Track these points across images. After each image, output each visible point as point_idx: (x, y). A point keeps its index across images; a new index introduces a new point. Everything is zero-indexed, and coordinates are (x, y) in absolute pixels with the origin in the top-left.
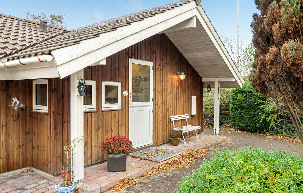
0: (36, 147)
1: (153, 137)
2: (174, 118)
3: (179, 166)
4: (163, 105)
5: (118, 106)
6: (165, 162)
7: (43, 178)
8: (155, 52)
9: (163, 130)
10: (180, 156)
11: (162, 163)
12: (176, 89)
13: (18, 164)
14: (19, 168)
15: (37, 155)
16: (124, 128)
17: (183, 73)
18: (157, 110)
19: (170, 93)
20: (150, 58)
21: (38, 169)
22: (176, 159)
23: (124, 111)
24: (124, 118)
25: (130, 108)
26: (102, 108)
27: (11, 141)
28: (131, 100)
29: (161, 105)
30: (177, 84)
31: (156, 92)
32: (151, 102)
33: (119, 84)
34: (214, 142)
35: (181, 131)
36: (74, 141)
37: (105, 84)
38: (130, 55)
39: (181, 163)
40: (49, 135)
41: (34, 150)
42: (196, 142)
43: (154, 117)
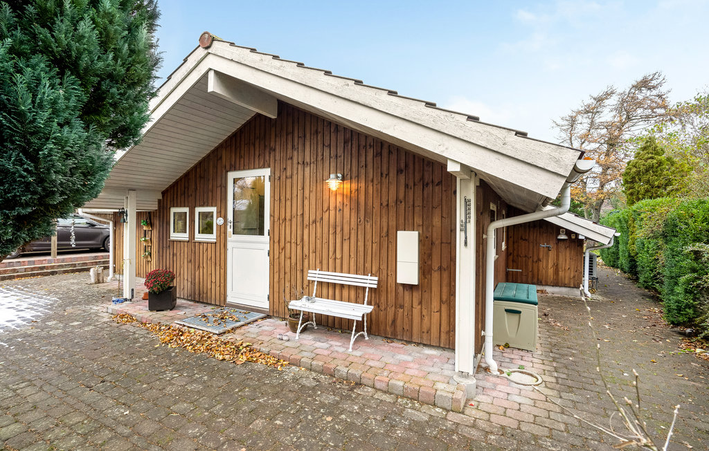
1: (269, 300)
4: (293, 245)
5: (211, 238)
8: (275, 150)
12: (332, 213)
19: (315, 222)
20: (262, 163)
23: (218, 245)
24: (218, 254)
25: (228, 242)
26: (194, 238)
28: (230, 230)
29: (288, 245)
30: (336, 201)
31: (276, 220)
32: (266, 238)
33: (213, 209)
37: (198, 210)
38: (228, 167)
43: (272, 264)
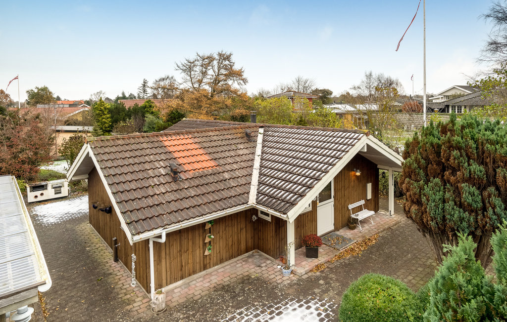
0: (262, 239)
1: (334, 225)
2: (351, 207)
3: (354, 254)
4: (342, 199)
5: (310, 209)
6: (344, 250)
7: (268, 259)
9: (342, 217)
10: (355, 244)
11: (342, 251)
12: (353, 183)
13: (251, 248)
14: (252, 250)
15: (263, 244)
16: (314, 223)
17: (358, 171)
18: (337, 204)
21: (263, 252)
22: (352, 247)
24: (313, 216)
25: (318, 208)
27: (248, 235)
28: (318, 202)
30: (353, 178)
31: (337, 191)
32: (332, 199)
34: (386, 227)
35: (357, 219)
36: (290, 244)
39: (356, 251)
40: (271, 235)
41: (260, 240)
42: (371, 225)
43: (335, 209)
